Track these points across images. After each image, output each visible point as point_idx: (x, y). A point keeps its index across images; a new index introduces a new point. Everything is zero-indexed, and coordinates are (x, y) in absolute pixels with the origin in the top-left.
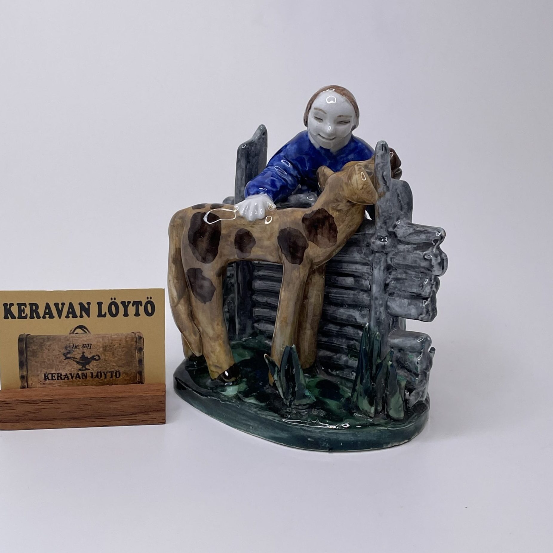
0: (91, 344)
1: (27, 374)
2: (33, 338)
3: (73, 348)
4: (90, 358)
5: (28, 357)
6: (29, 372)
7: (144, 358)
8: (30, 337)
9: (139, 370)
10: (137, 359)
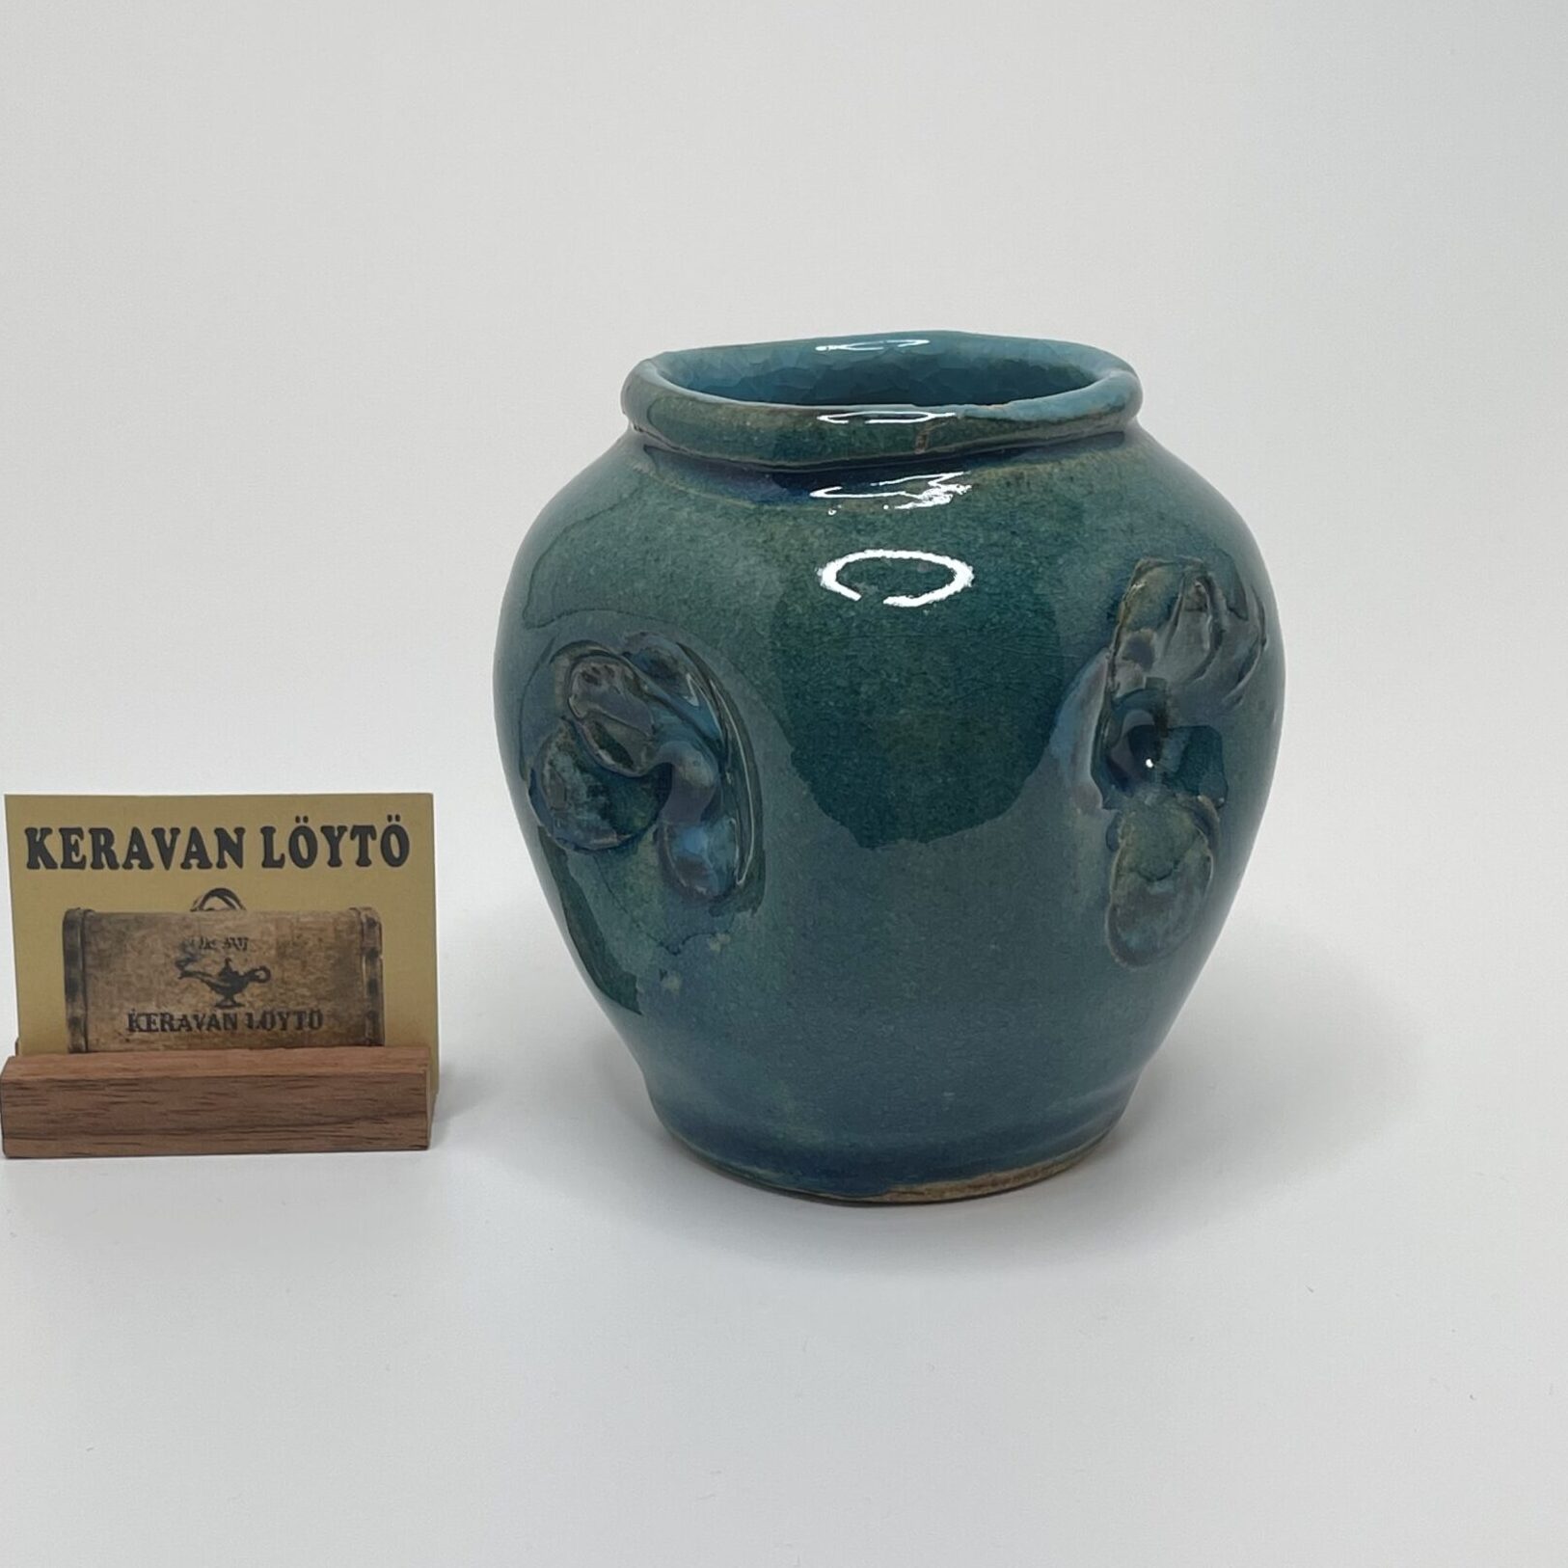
0: (246, 939)
1: (87, 1015)
2: (100, 920)
3: (200, 948)
4: (246, 974)
5: (90, 971)
6: (92, 1009)
7: (382, 977)
8: (92, 917)
9: (370, 1009)
10: (365, 980)
